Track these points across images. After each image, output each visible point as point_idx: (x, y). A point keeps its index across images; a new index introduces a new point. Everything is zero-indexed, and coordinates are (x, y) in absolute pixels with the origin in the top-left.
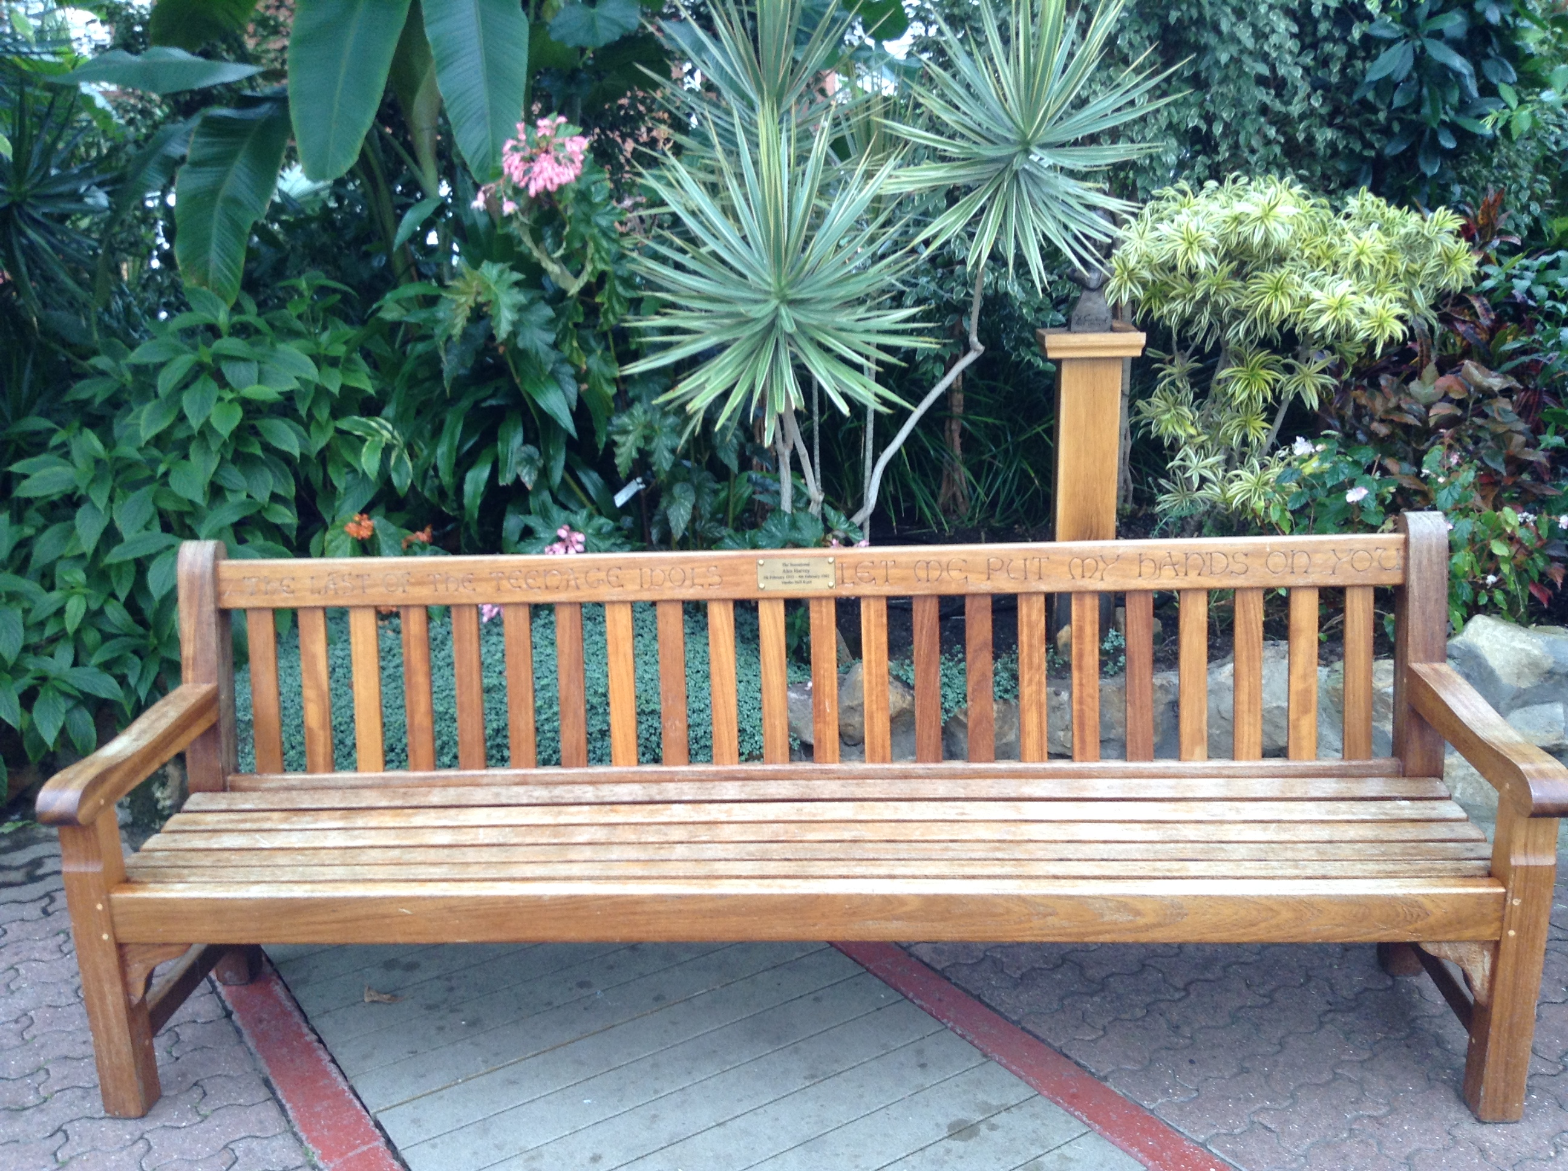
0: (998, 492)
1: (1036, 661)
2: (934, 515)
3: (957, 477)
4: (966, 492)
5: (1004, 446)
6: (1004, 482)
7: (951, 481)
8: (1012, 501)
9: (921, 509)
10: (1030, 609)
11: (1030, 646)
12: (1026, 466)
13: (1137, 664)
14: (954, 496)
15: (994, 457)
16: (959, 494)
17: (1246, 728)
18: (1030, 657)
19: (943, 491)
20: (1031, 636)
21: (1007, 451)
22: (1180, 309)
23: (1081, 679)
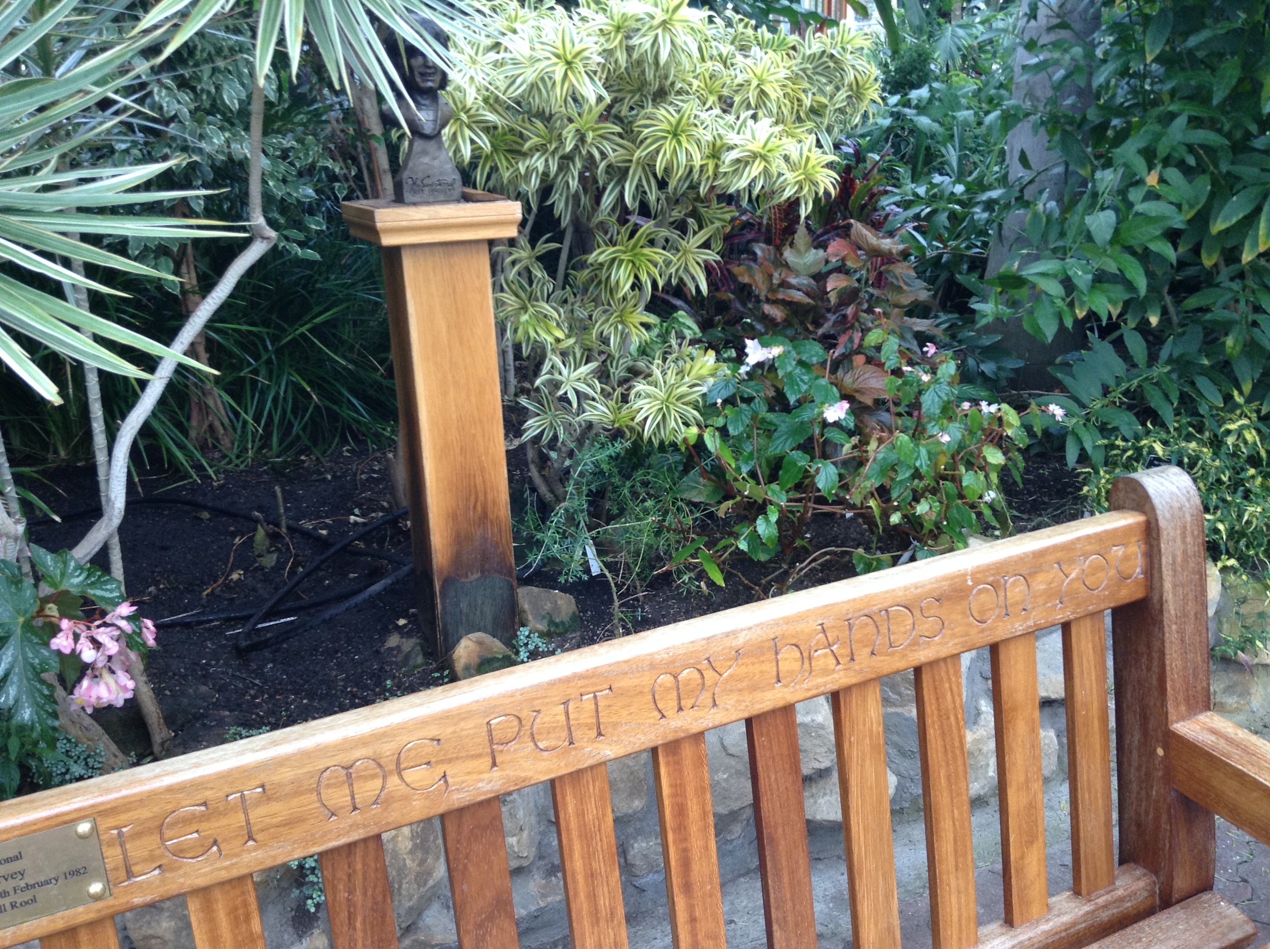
0: (270, 415)
1: (603, 902)
2: (189, 456)
3: (211, 403)
4: (226, 421)
5: (265, 357)
6: (275, 400)
7: (205, 410)
8: (291, 425)
9: (168, 450)
10: (581, 801)
11: (591, 875)
12: (297, 378)
13: (782, 846)
14: (211, 427)
15: (256, 372)
16: (217, 424)
17: (954, 899)
18: (593, 897)
19: (194, 423)
20: (589, 856)
21: (269, 362)
22: (540, 165)
23: (691, 908)
